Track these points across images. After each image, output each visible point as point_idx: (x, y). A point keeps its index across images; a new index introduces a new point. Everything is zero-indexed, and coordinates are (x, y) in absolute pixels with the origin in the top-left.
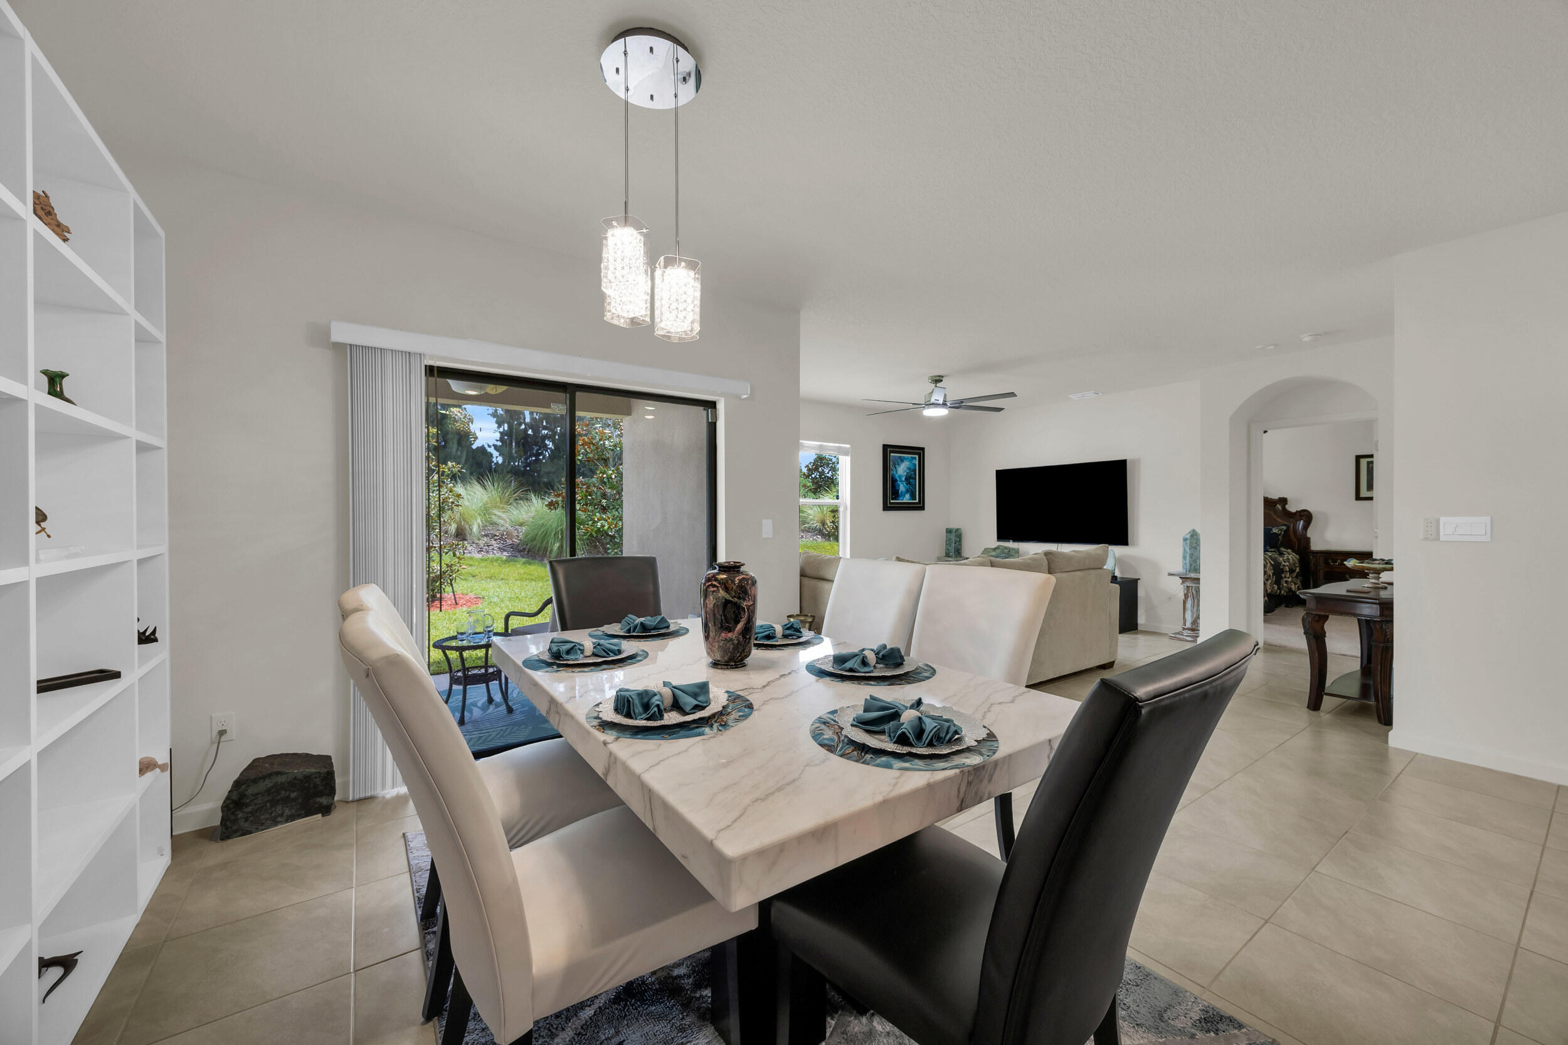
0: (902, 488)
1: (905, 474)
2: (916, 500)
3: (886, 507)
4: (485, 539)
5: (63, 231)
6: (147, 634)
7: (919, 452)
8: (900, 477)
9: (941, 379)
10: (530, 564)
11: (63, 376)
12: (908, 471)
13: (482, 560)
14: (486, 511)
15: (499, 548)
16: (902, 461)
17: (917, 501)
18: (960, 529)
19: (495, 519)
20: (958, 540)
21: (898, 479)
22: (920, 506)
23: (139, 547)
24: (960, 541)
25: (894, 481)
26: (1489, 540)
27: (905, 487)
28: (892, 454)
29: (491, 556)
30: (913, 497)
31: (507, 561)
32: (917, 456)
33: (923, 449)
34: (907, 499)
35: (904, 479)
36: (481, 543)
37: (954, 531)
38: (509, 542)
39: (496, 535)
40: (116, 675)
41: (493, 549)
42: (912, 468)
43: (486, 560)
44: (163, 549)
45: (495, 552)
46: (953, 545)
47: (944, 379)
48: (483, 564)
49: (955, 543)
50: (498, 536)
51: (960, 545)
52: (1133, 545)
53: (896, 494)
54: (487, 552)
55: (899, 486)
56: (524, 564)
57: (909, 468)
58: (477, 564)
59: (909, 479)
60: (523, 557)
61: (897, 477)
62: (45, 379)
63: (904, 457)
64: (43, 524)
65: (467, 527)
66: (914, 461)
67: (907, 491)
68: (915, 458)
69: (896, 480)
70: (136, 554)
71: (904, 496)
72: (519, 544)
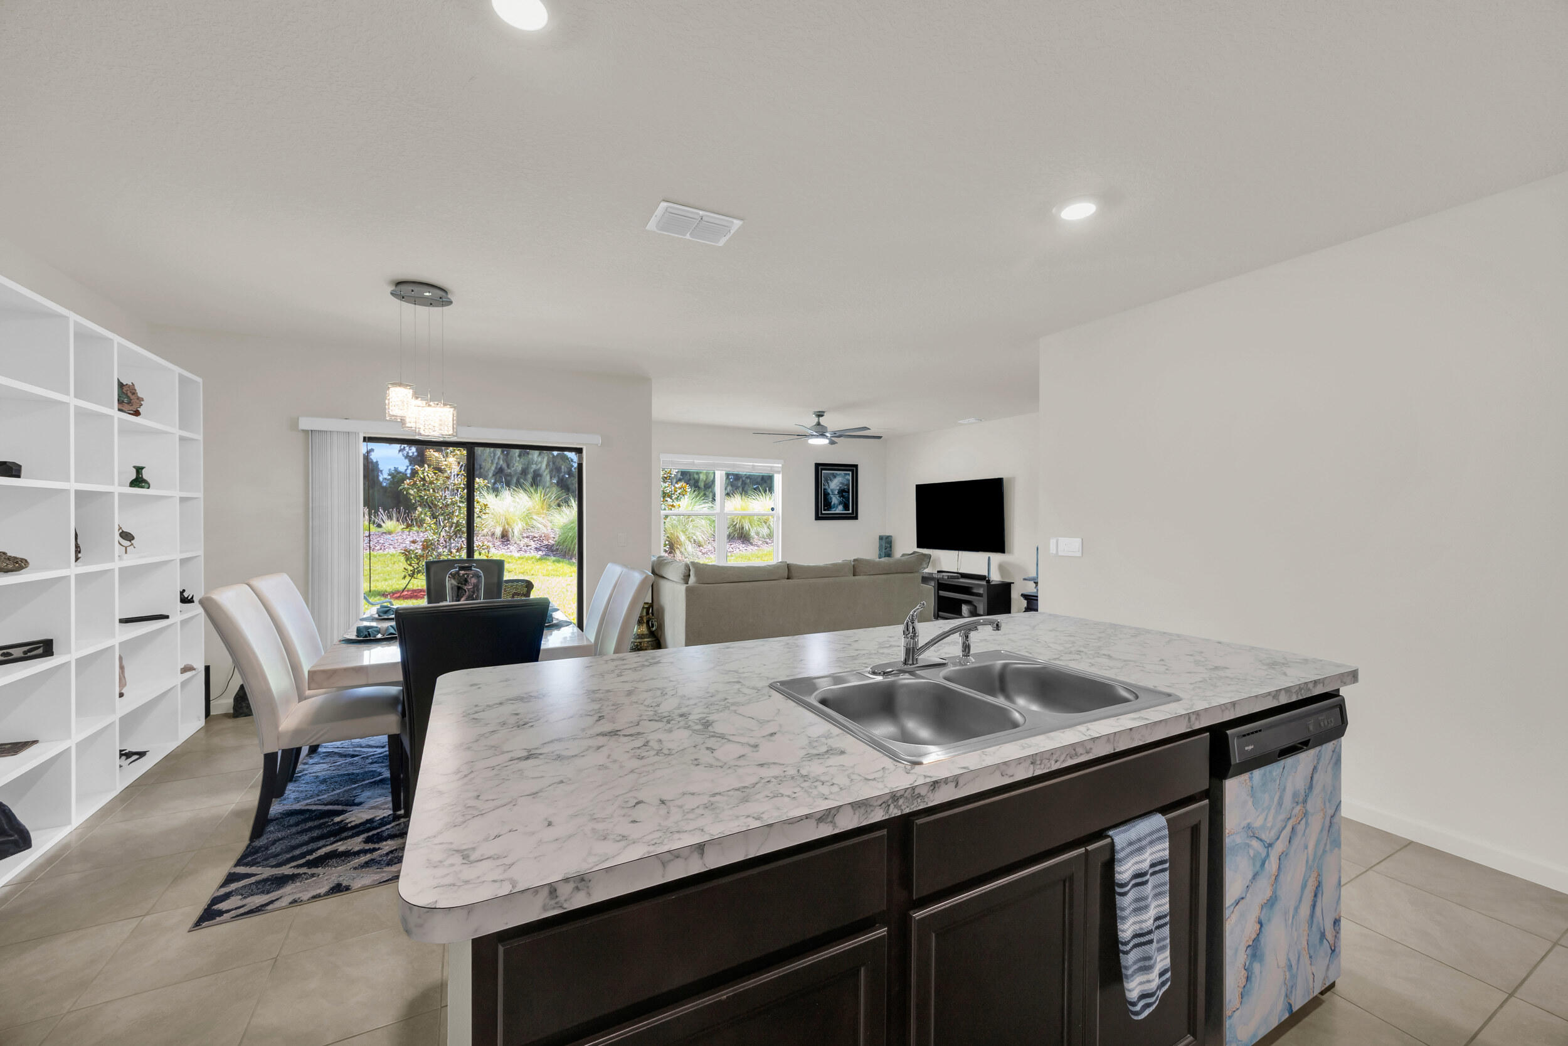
0: (835, 500)
1: (838, 488)
2: (849, 510)
3: (818, 517)
4: (526, 540)
5: (140, 401)
6: (189, 598)
7: (853, 469)
8: (832, 490)
9: (822, 414)
10: (558, 561)
11: (142, 468)
12: (841, 486)
13: (519, 558)
14: (528, 516)
15: (536, 548)
16: (835, 477)
17: (850, 512)
18: (891, 536)
19: (535, 523)
20: (889, 546)
21: (831, 493)
22: (854, 516)
23: (181, 552)
24: (891, 547)
25: (826, 495)
26: (1081, 555)
27: (838, 500)
28: (823, 472)
29: (527, 555)
30: (846, 507)
31: (541, 559)
32: (850, 473)
33: (856, 466)
34: (839, 510)
35: (836, 493)
36: (522, 544)
37: (884, 538)
38: (546, 542)
39: (535, 537)
40: (167, 617)
41: (531, 549)
42: (845, 482)
43: (523, 558)
44: (201, 553)
45: (532, 551)
46: (884, 551)
47: (825, 414)
48: (521, 561)
49: (886, 549)
50: (536, 537)
51: (891, 550)
52: (1009, 553)
53: (828, 505)
54: (526, 551)
55: (831, 498)
56: (554, 561)
57: (841, 483)
58: (515, 561)
59: (842, 492)
60: (554, 555)
61: (829, 491)
62: (134, 470)
63: (836, 474)
64: (132, 542)
65: (510, 530)
66: (847, 477)
67: (840, 503)
68: (849, 474)
69: (829, 494)
70: (177, 556)
71: (837, 507)
72: (553, 545)
